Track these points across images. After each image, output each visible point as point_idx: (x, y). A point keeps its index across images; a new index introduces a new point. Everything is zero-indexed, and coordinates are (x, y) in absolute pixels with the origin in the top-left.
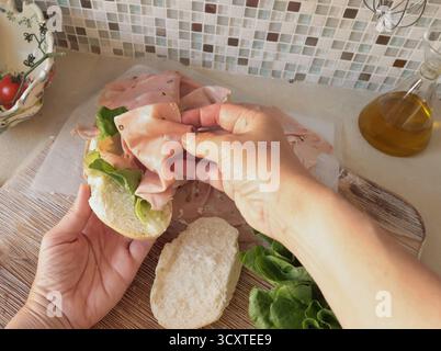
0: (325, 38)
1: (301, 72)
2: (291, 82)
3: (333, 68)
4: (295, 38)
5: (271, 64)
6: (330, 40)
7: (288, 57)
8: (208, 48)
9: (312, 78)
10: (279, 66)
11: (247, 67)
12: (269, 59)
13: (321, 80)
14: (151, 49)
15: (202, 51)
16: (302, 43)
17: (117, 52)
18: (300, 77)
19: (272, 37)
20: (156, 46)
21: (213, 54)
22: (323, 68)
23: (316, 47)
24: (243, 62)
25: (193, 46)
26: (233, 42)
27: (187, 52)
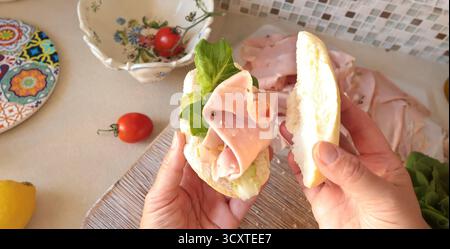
0: (429, 21)
1: (398, 44)
2: (387, 50)
3: (425, 44)
4: (404, 18)
5: (375, 35)
6: (432, 23)
7: (393, 31)
8: (326, 17)
9: (405, 49)
10: (381, 37)
11: (353, 35)
12: (374, 31)
13: (413, 53)
14: (275, 11)
15: (320, 18)
16: (407, 22)
17: (244, 10)
18: (396, 48)
19: (385, 15)
20: (281, 10)
21: (329, 22)
22: (417, 43)
23: (418, 27)
24: (352, 30)
25: (314, 13)
26: (350, 15)
27: (306, 17)
